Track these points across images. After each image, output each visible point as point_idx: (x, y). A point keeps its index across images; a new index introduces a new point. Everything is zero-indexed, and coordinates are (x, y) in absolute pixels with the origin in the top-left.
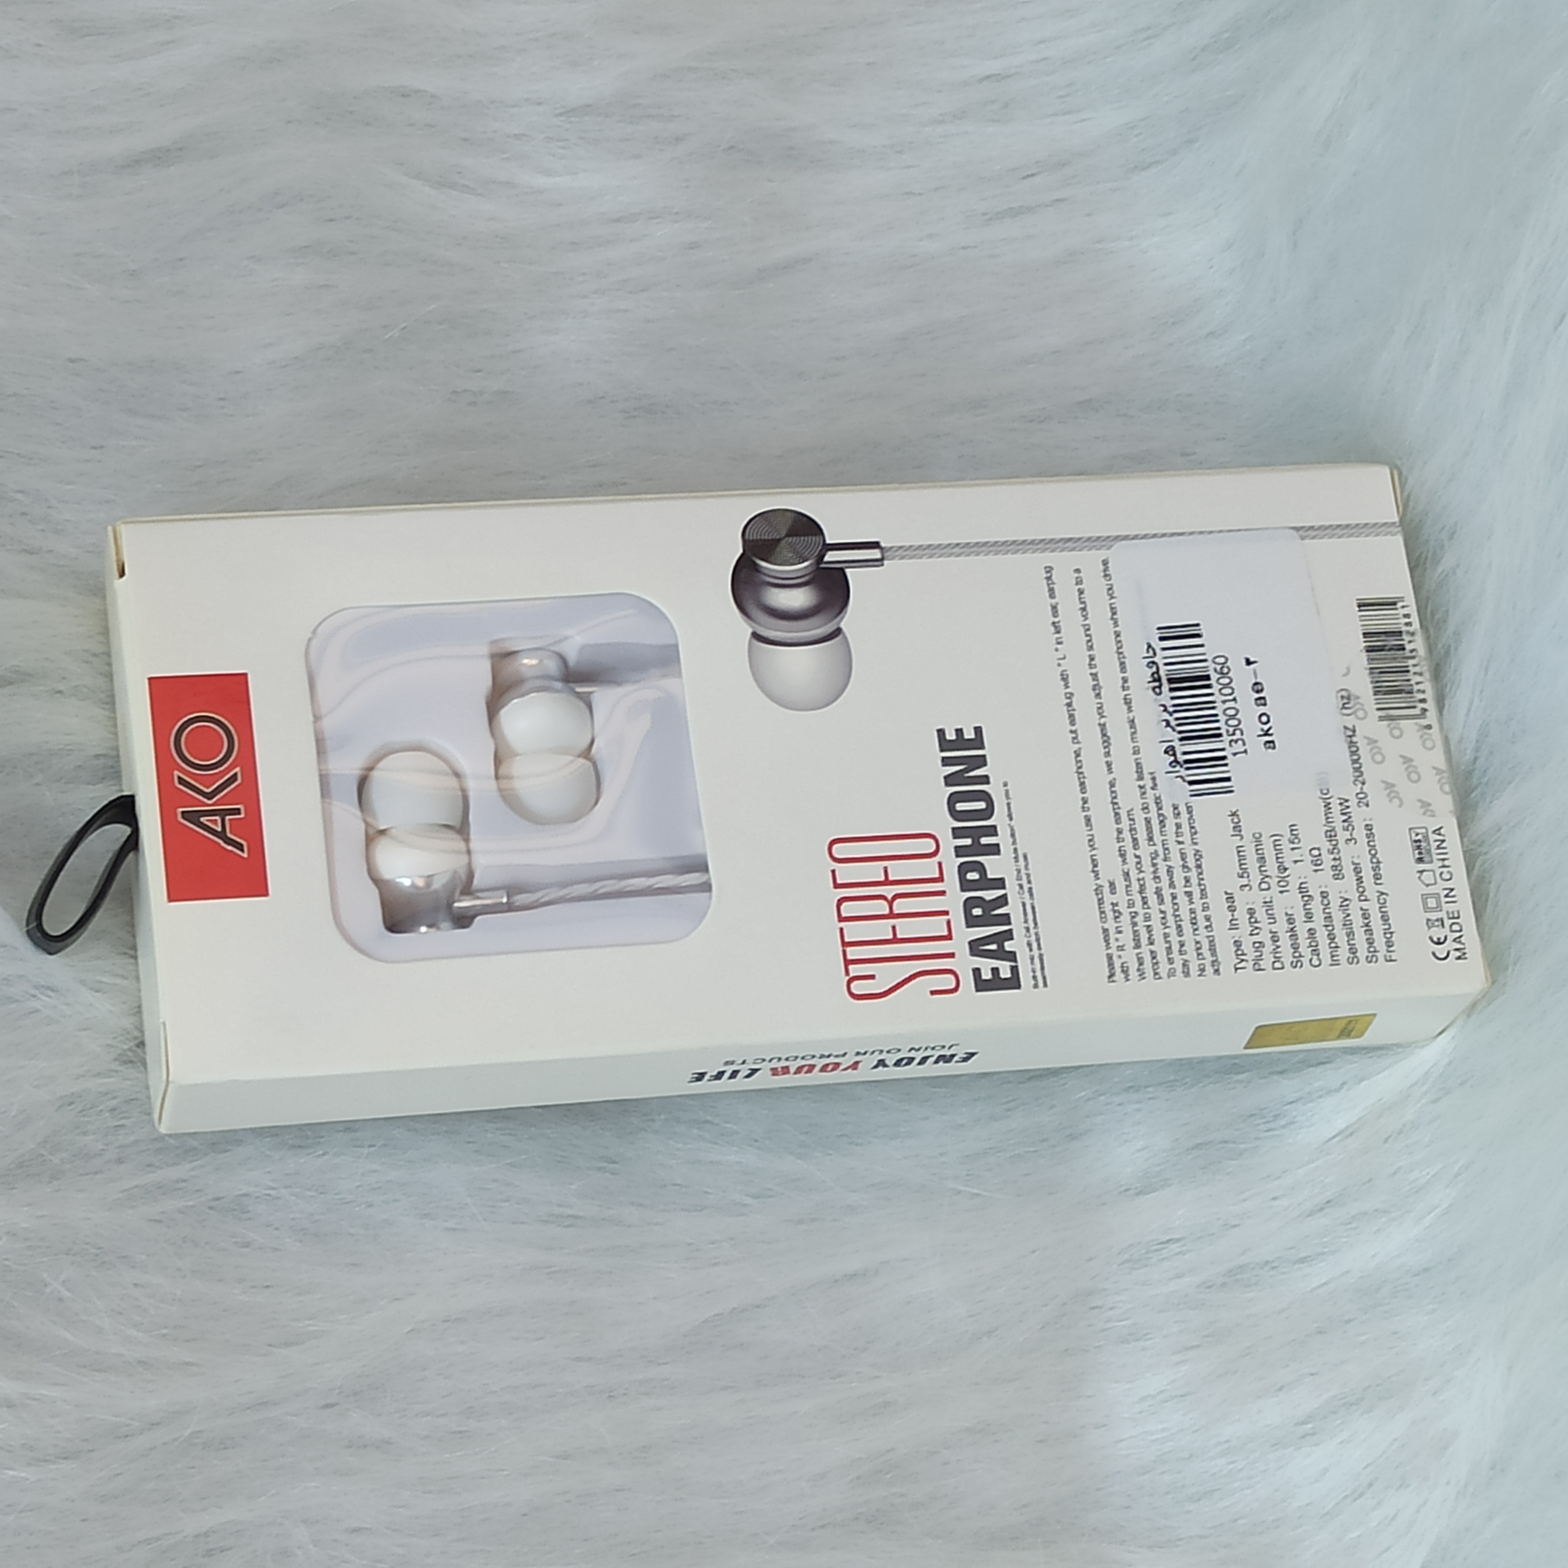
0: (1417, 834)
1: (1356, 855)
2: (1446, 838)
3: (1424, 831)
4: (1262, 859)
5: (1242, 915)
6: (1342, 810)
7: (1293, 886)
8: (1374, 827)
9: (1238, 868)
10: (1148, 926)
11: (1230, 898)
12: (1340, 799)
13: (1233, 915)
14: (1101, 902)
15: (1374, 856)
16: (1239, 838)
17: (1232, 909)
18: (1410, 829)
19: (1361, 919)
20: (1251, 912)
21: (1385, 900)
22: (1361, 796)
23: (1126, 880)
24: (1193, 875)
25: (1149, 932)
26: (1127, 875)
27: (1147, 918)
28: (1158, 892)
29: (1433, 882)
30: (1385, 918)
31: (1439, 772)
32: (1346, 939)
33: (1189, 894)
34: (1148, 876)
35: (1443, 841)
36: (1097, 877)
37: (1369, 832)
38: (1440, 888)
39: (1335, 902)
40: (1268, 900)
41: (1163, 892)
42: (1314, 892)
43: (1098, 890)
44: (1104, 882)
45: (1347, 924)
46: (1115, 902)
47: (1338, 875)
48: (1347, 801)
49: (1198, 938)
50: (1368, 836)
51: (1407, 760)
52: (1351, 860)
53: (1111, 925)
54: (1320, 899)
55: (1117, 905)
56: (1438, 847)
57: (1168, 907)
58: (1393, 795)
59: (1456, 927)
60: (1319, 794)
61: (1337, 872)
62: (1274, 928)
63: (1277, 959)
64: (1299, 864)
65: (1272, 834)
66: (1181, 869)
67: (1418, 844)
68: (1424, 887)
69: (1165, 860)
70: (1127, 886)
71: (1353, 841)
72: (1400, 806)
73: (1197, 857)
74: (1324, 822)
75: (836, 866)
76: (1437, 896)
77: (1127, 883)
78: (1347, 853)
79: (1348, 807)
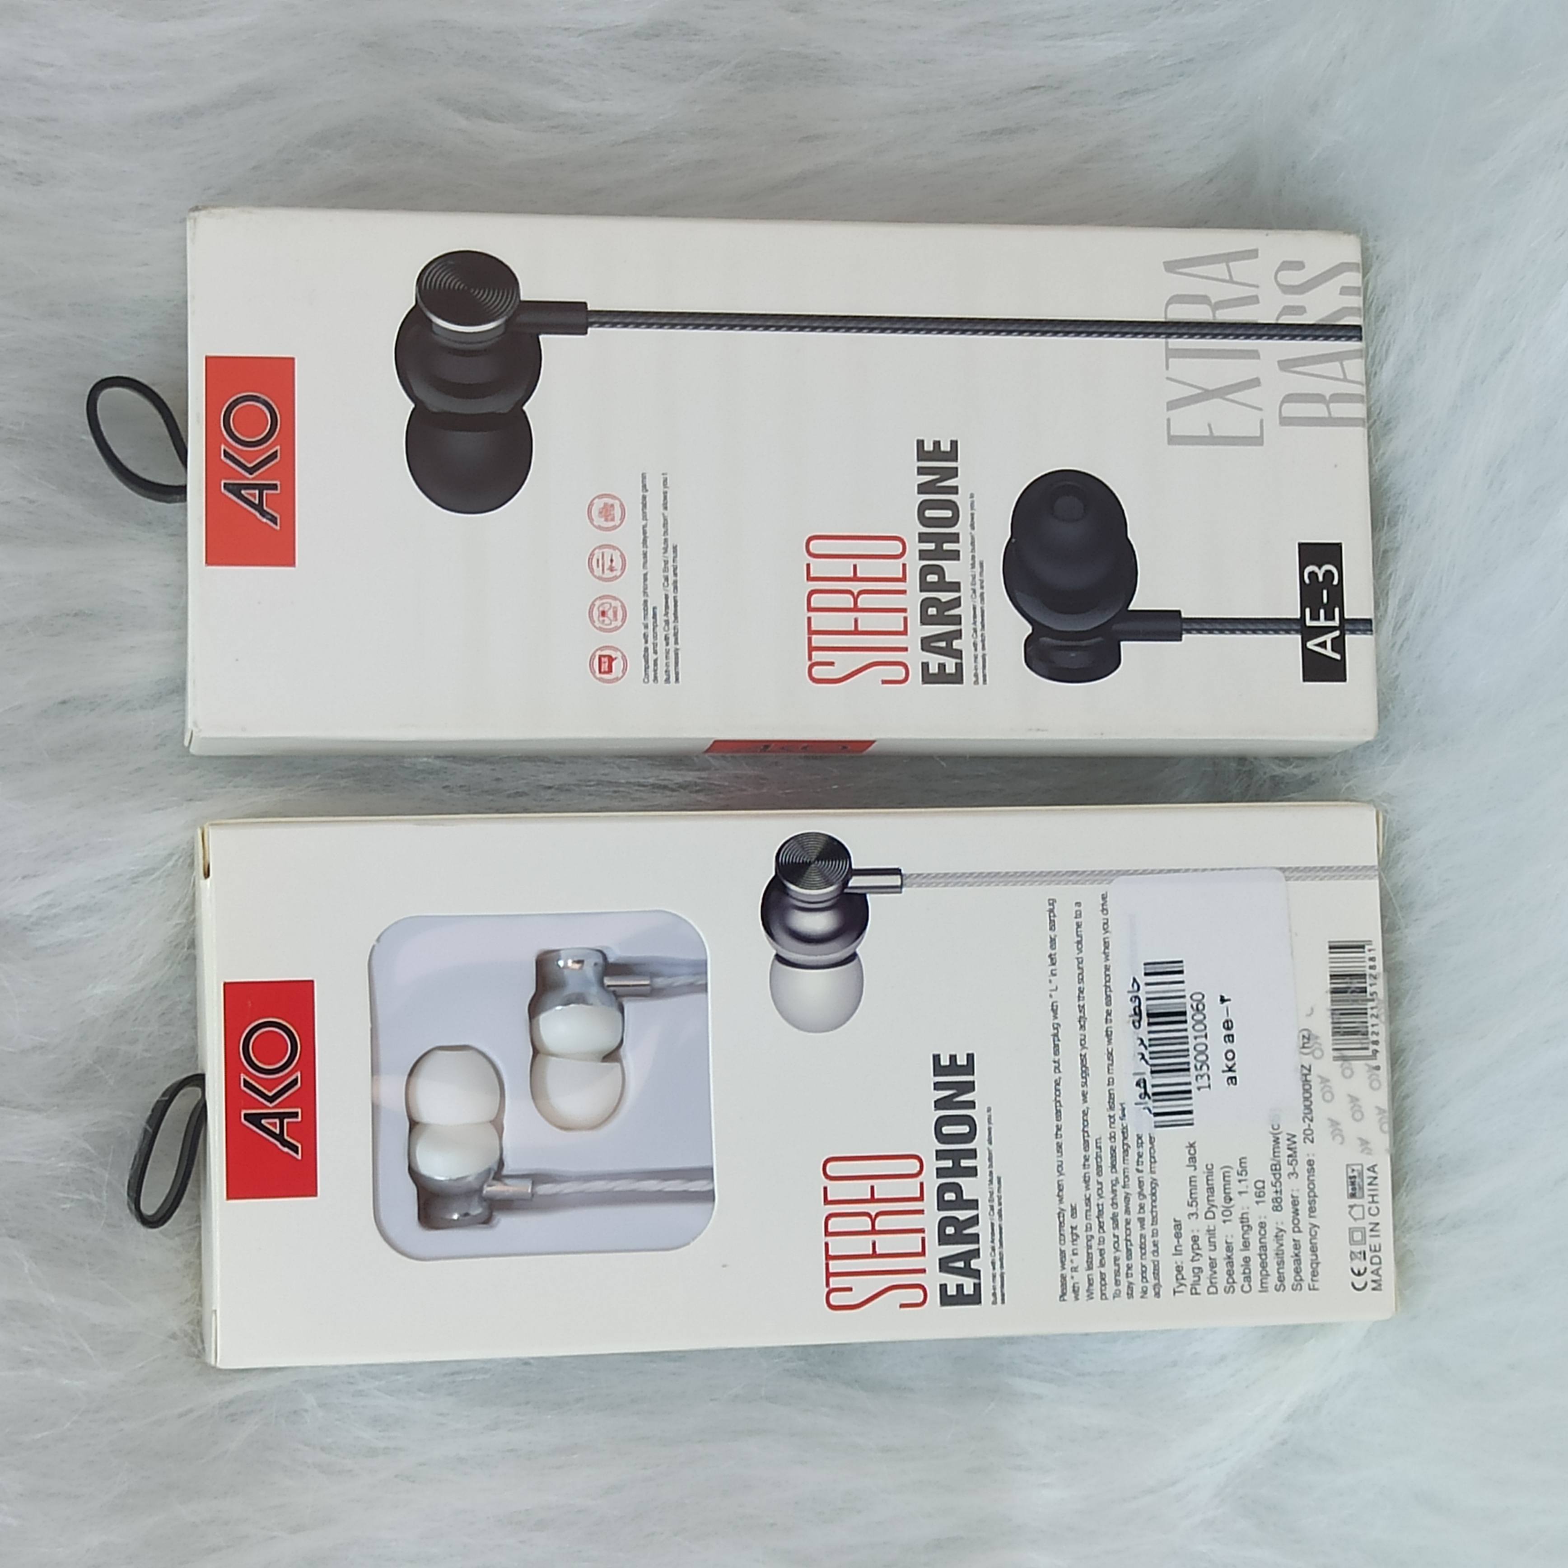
0: (1353, 1170)
1: (1295, 1189)
2: (1379, 1176)
3: (1359, 1167)
4: (1211, 1189)
5: (1186, 1242)
6: (1289, 1145)
7: (1237, 1213)
8: (1316, 1163)
9: (1189, 1197)
10: (1101, 1250)
11: (1178, 1225)
12: (1288, 1134)
13: (1178, 1242)
14: (1061, 1224)
15: (1312, 1190)
16: (1193, 1168)
17: (1178, 1236)
18: (1348, 1166)
19: (1292, 1250)
20: (1195, 1239)
21: (1316, 1232)
22: (1309, 1132)
23: (1087, 1205)
24: (1148, 1202)
25: (1101, 1255)
26: (1088, 1200)
27: (1102, 1241)
28: (1114, 1218)
29: (1361, 1216)
30: (1314, 1250)
31: (1381, 1111)
32: (1277, 1267)
33: (1142, 1221)
34: (1107, 1202)
35: (1375, 1178)
36: (1061, 1201)
37: (1310, 1167)
38: (1366, 1224)
39: (1271, 1231)
40: (1212, 1228)
41: (1119, 1218)
42: (1254, 1223)
43: (1061, 1214)
44: (1067, 1206)
45: (1279, 1254)
46: (1074, 1225)
47: (1277, 1207)
48: (1294, 1136)
49: (1144, 1263)
50: (1308, 1171)
51: (1354, 1099)
52: (1290, 1193)
53: (1068, 1248)
54: (1258, 1228)
55: (1076, 1228)
56: (1370, 1184)
57: (1121, 1232)
58: (1337, 1132)
59: (1376, 1260)
60: (1271, 1130)
61: (1276, 1204)
62: (1213, 1255)
63: (1213, 1284)
64: (1243, 1195)
65: (1222, 1166)
66: (1137, 1196)
67: (1353, 1180)
68: (1352, 1220)
69: (1124, 1187)
70: (1087, 1211)
71: (1295, 1175)
72: (1342, 1143)
73: (1153, 1185)
74: (1272, 1156)
75: (828, 1183)
76: (1363, 1230)
77: (1088, 1208)
78: (1288, 1186)
79: (1295, 1142)
